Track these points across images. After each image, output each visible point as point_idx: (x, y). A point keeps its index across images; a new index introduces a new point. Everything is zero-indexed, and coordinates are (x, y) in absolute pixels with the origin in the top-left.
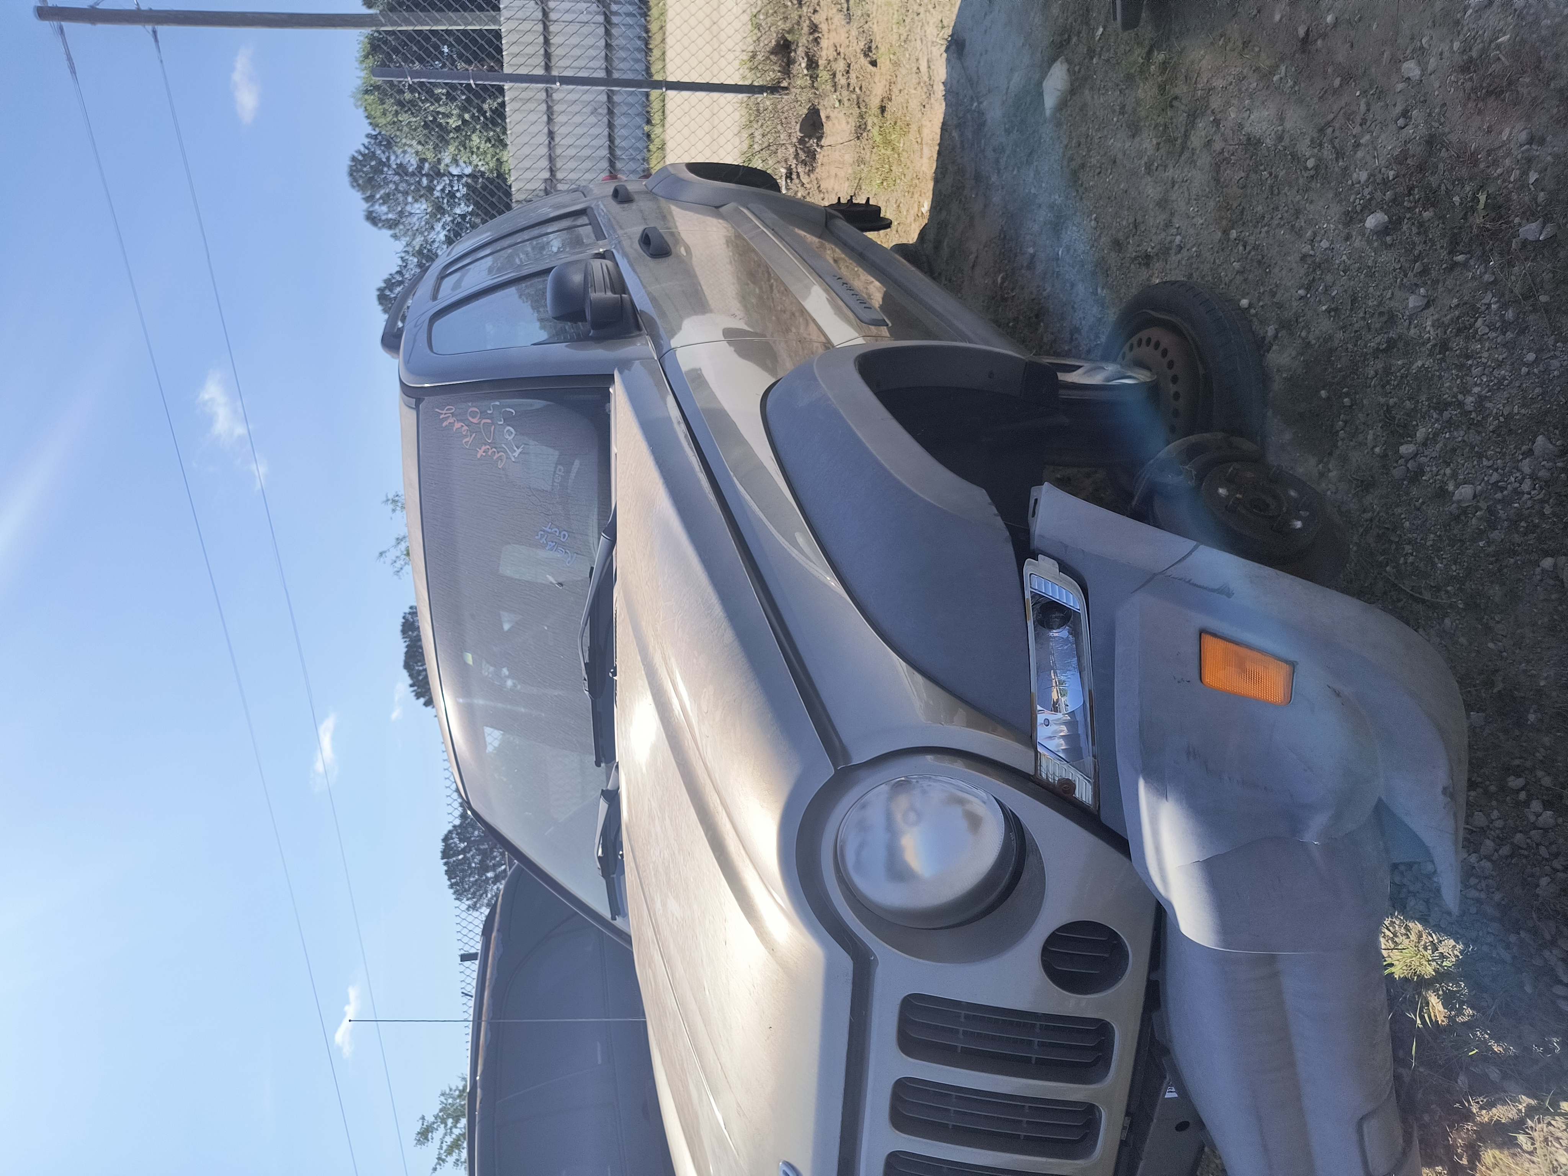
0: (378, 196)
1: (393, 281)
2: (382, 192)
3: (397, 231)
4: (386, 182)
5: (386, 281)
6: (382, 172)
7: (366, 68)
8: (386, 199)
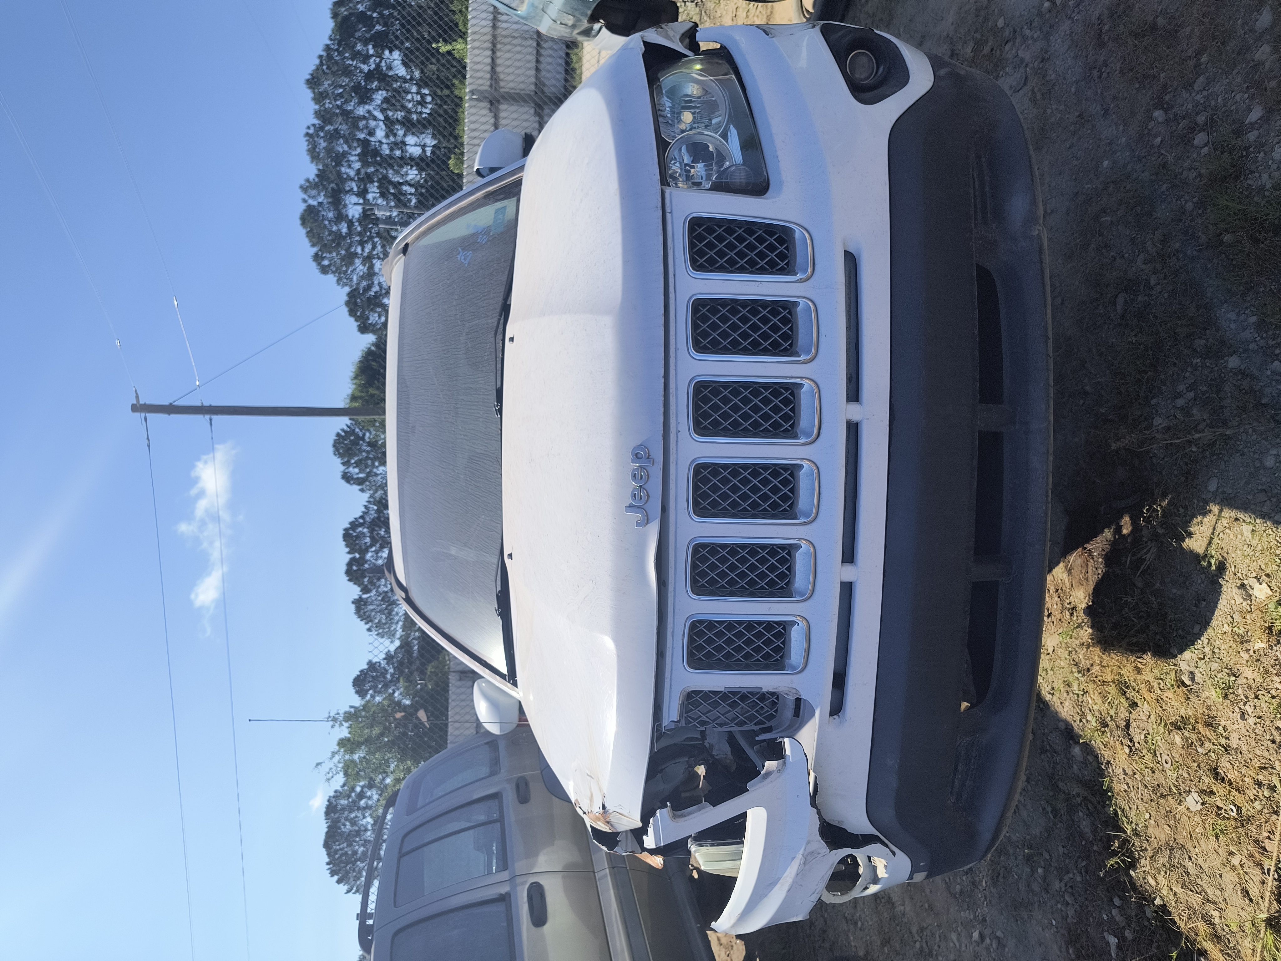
0: (353, 461)
1: (357, 523)
2: (356, 459)
3: (364, 487)
4: (361, 451)
5: (351, 523)
6: (358, 444)
7: (356, 384)
8: (357, 464)
